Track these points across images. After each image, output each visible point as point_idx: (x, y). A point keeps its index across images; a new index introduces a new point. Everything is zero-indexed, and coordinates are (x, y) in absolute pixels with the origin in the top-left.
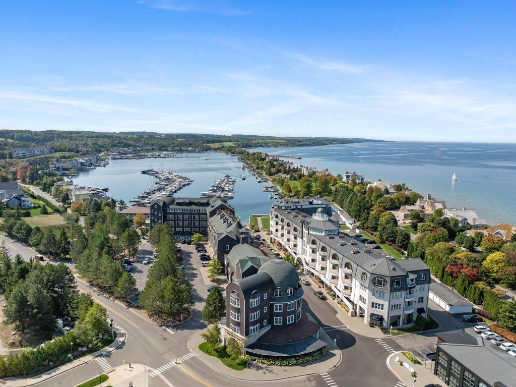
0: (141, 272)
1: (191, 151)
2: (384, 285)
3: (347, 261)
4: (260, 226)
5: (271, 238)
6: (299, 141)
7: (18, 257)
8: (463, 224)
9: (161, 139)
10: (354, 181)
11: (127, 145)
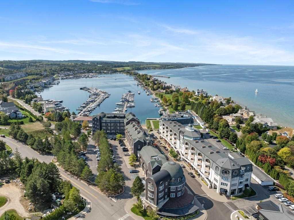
0: (92, 160)
1: (106, 73)
2: (228, 174)
3: (207, 158)
4: (153, 127)
5: (160, 136)
6: (168, 66)
7: (27, 159)
8: (265, 126)
9: (88, 65)
10: (202, 96)
11: (69, 70)
